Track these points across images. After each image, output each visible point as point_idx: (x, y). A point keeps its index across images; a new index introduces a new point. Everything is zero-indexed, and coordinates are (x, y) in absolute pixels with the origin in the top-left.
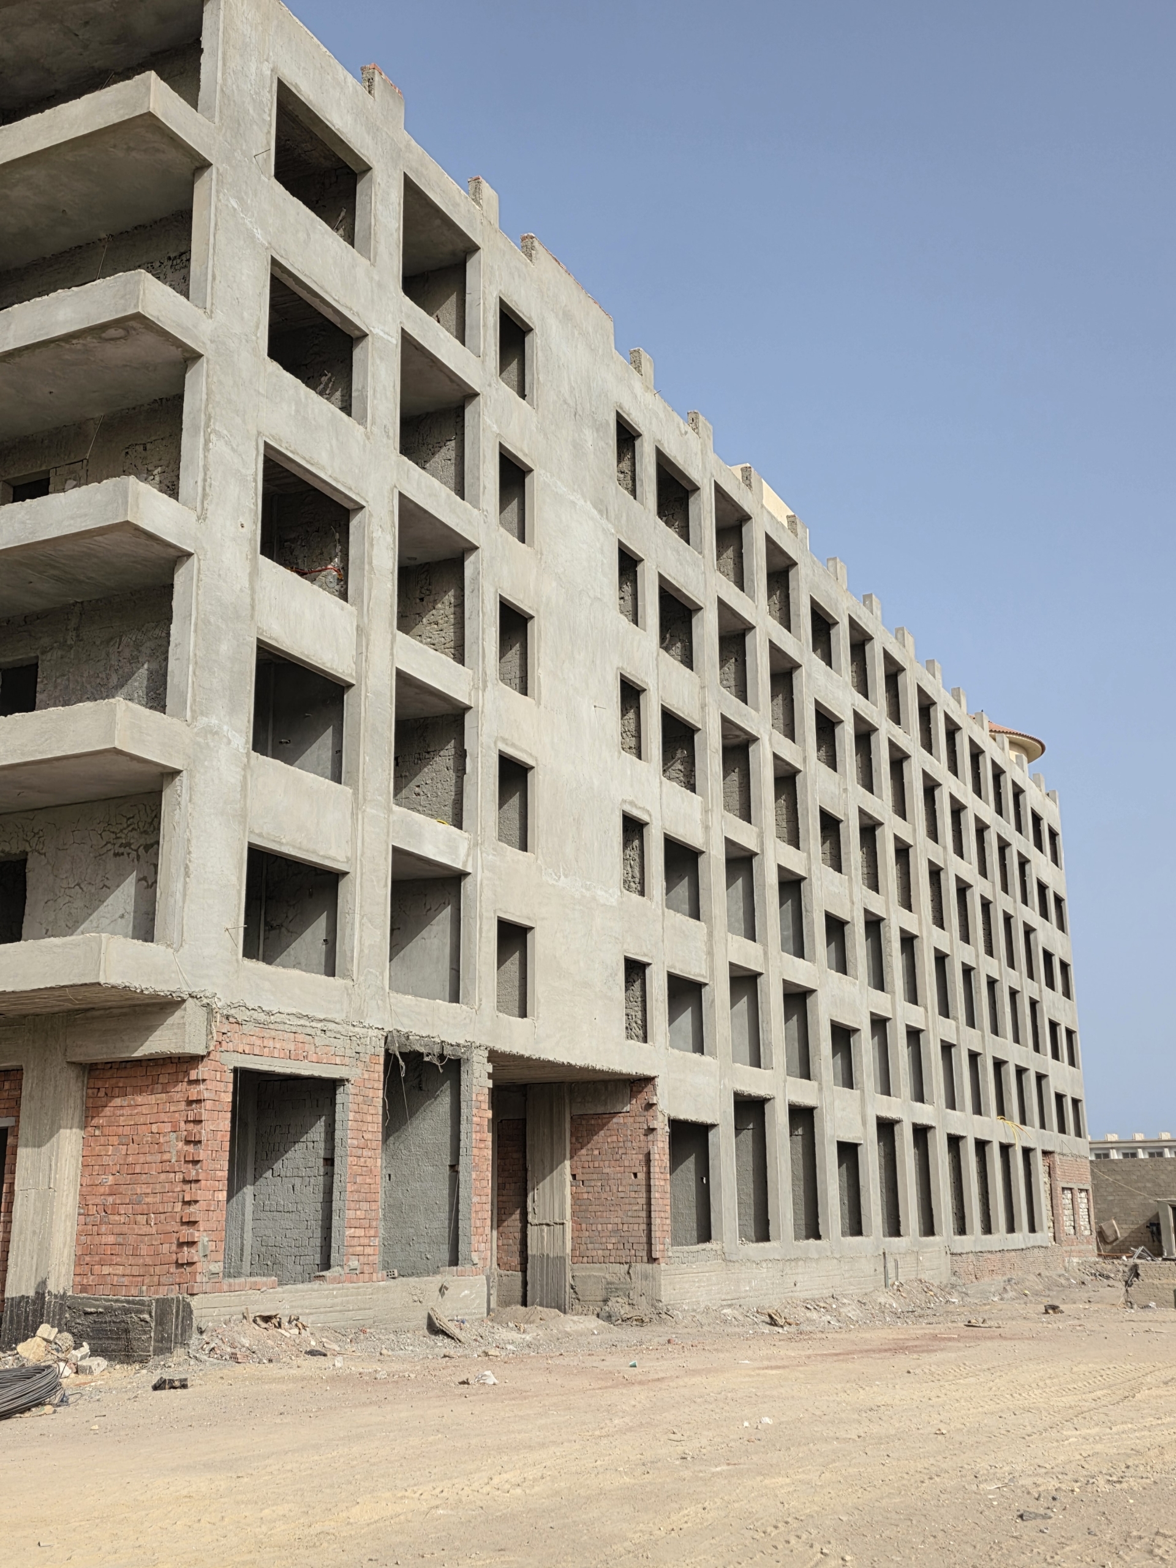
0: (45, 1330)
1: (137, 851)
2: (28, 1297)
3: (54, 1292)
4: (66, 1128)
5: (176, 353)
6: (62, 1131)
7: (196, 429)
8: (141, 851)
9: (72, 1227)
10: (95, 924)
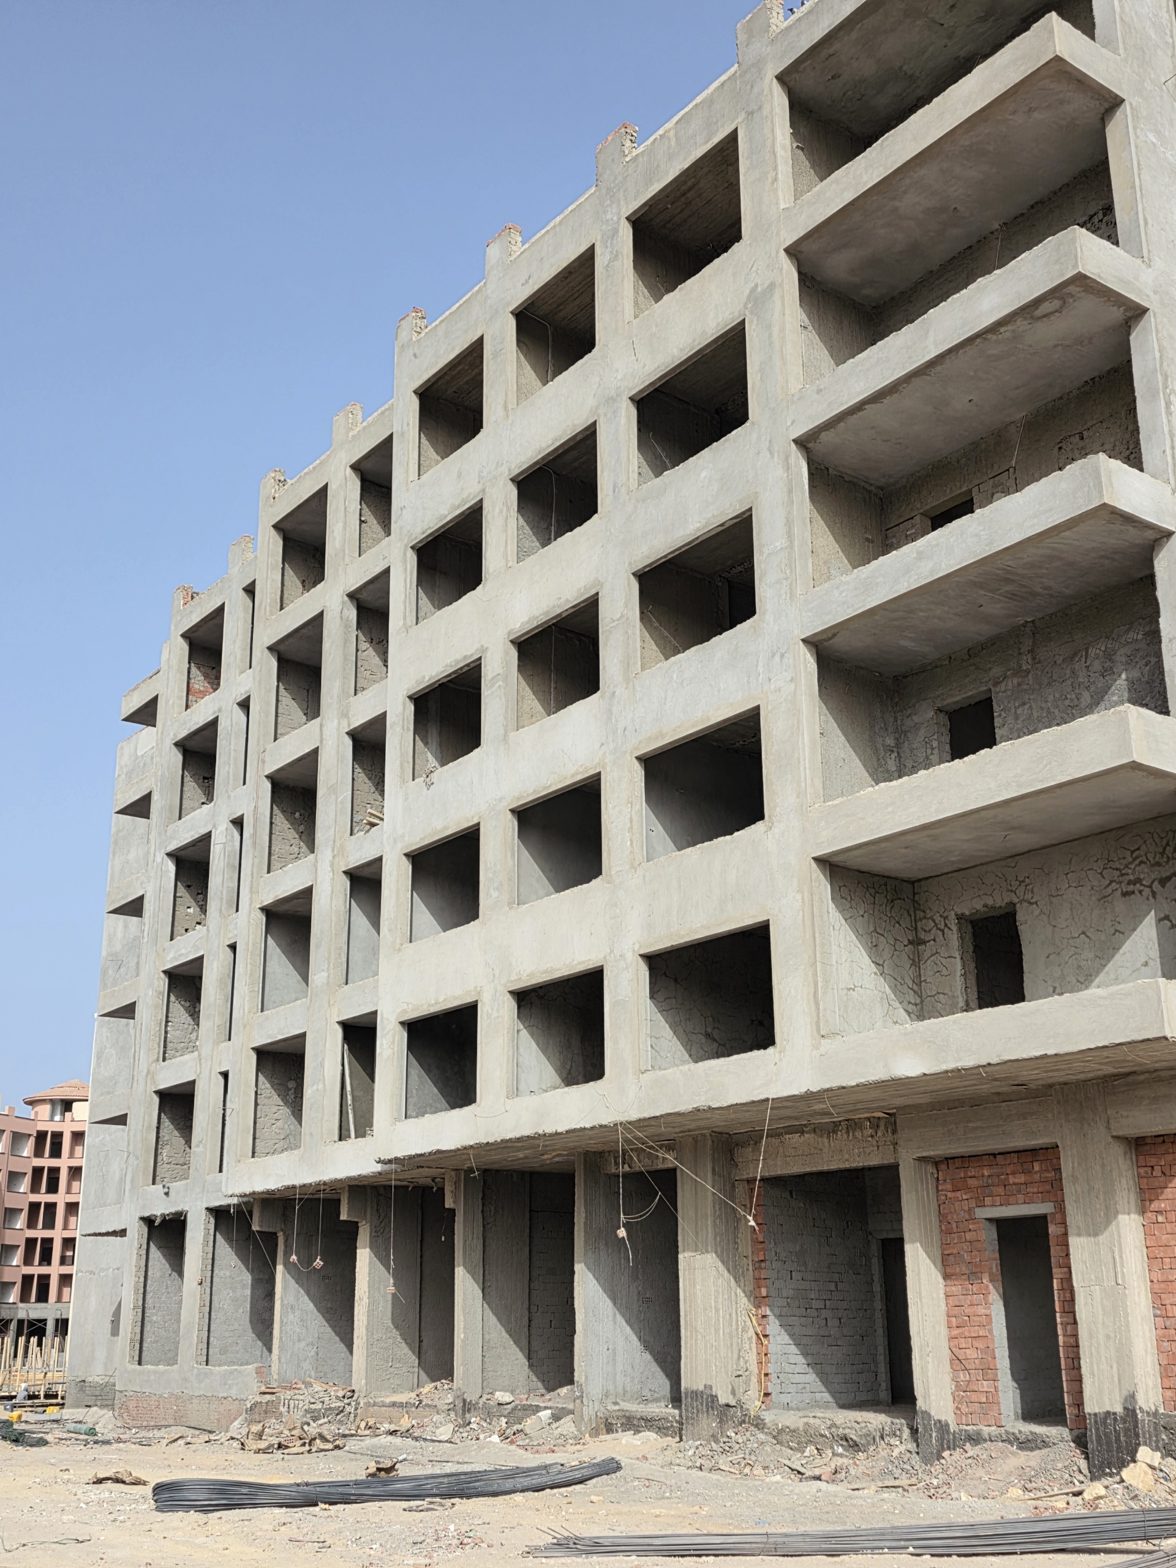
0: (1144, 1453)
1: (1150, 886)
2: (1115, 1414)
4: (1124, 1213)
6: (1120, 1217)
8: (1156, 885)
9: (1150, 1331)
10: (1112, 976)
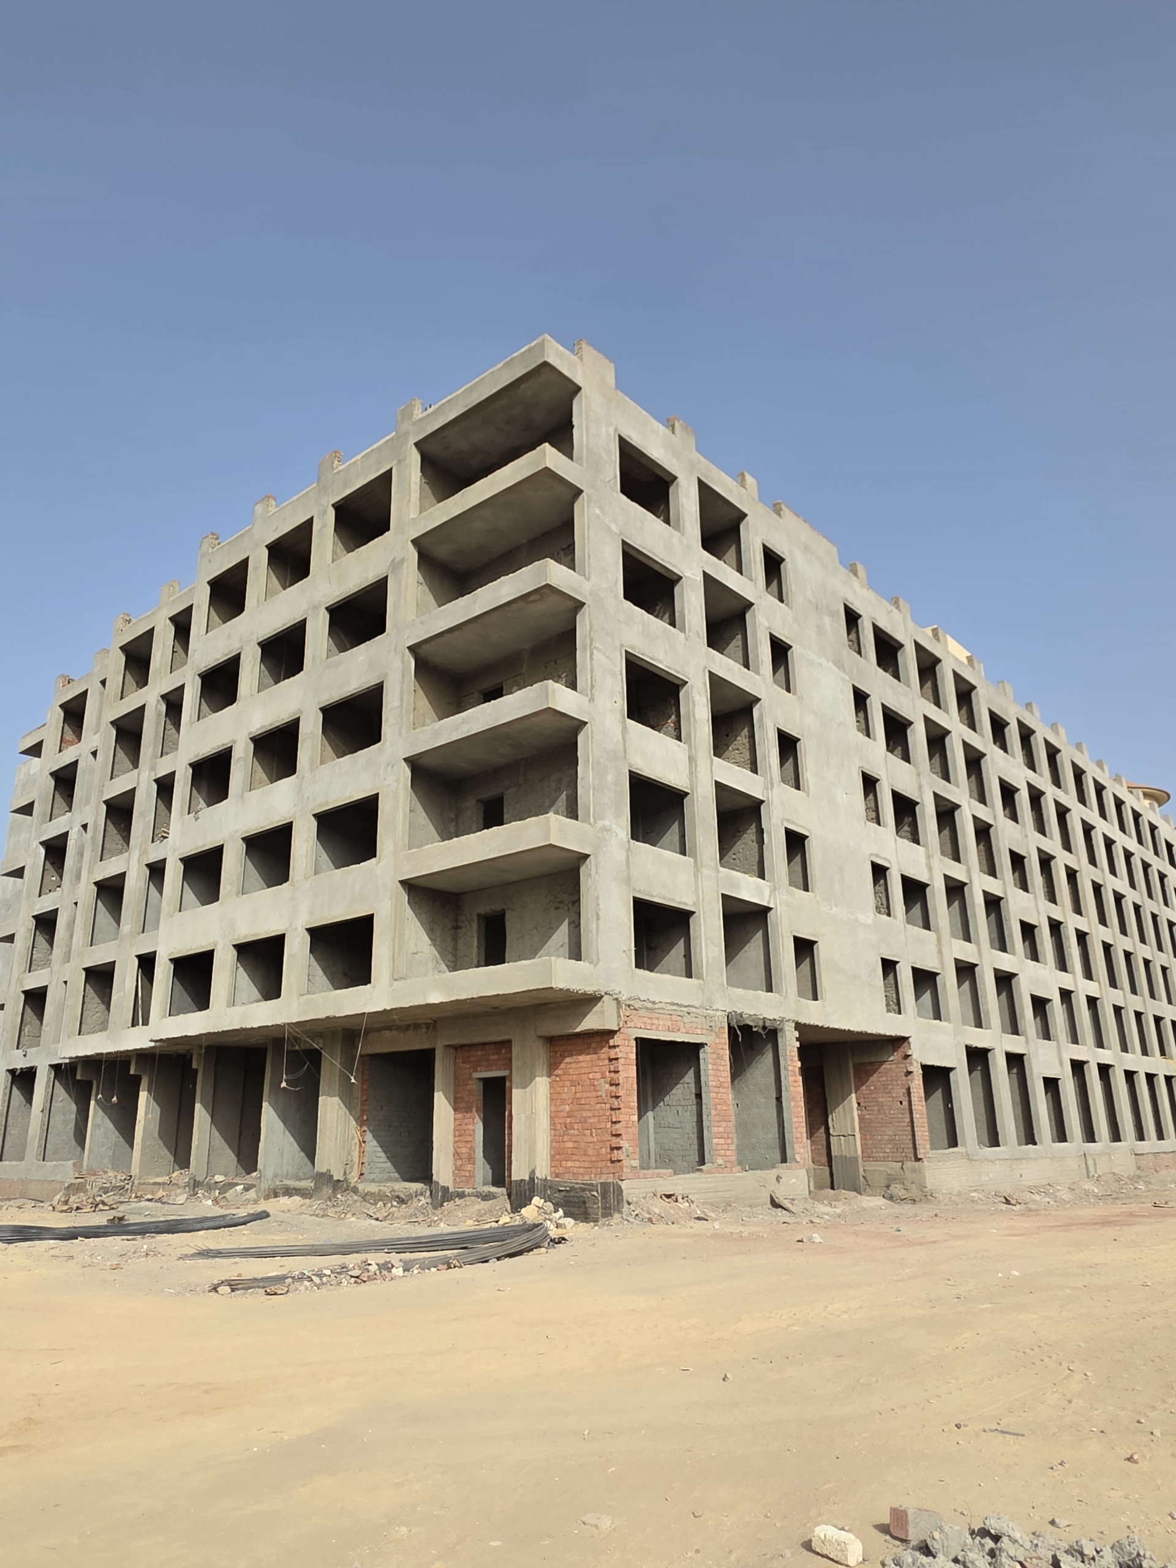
0: (537, 1200)
1: (567, 905)
2: (525, 1180)
3: (540, 1177)
4: (539, 1076)
5: (571, 604)
6: (537, 1078)
7: (584, 648)
8: (570, 905)
9: (547, 1137)
10: (546, 951)
